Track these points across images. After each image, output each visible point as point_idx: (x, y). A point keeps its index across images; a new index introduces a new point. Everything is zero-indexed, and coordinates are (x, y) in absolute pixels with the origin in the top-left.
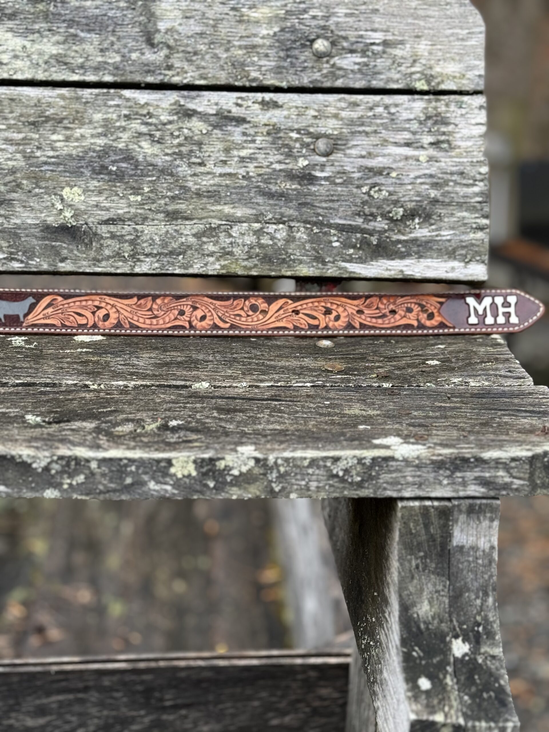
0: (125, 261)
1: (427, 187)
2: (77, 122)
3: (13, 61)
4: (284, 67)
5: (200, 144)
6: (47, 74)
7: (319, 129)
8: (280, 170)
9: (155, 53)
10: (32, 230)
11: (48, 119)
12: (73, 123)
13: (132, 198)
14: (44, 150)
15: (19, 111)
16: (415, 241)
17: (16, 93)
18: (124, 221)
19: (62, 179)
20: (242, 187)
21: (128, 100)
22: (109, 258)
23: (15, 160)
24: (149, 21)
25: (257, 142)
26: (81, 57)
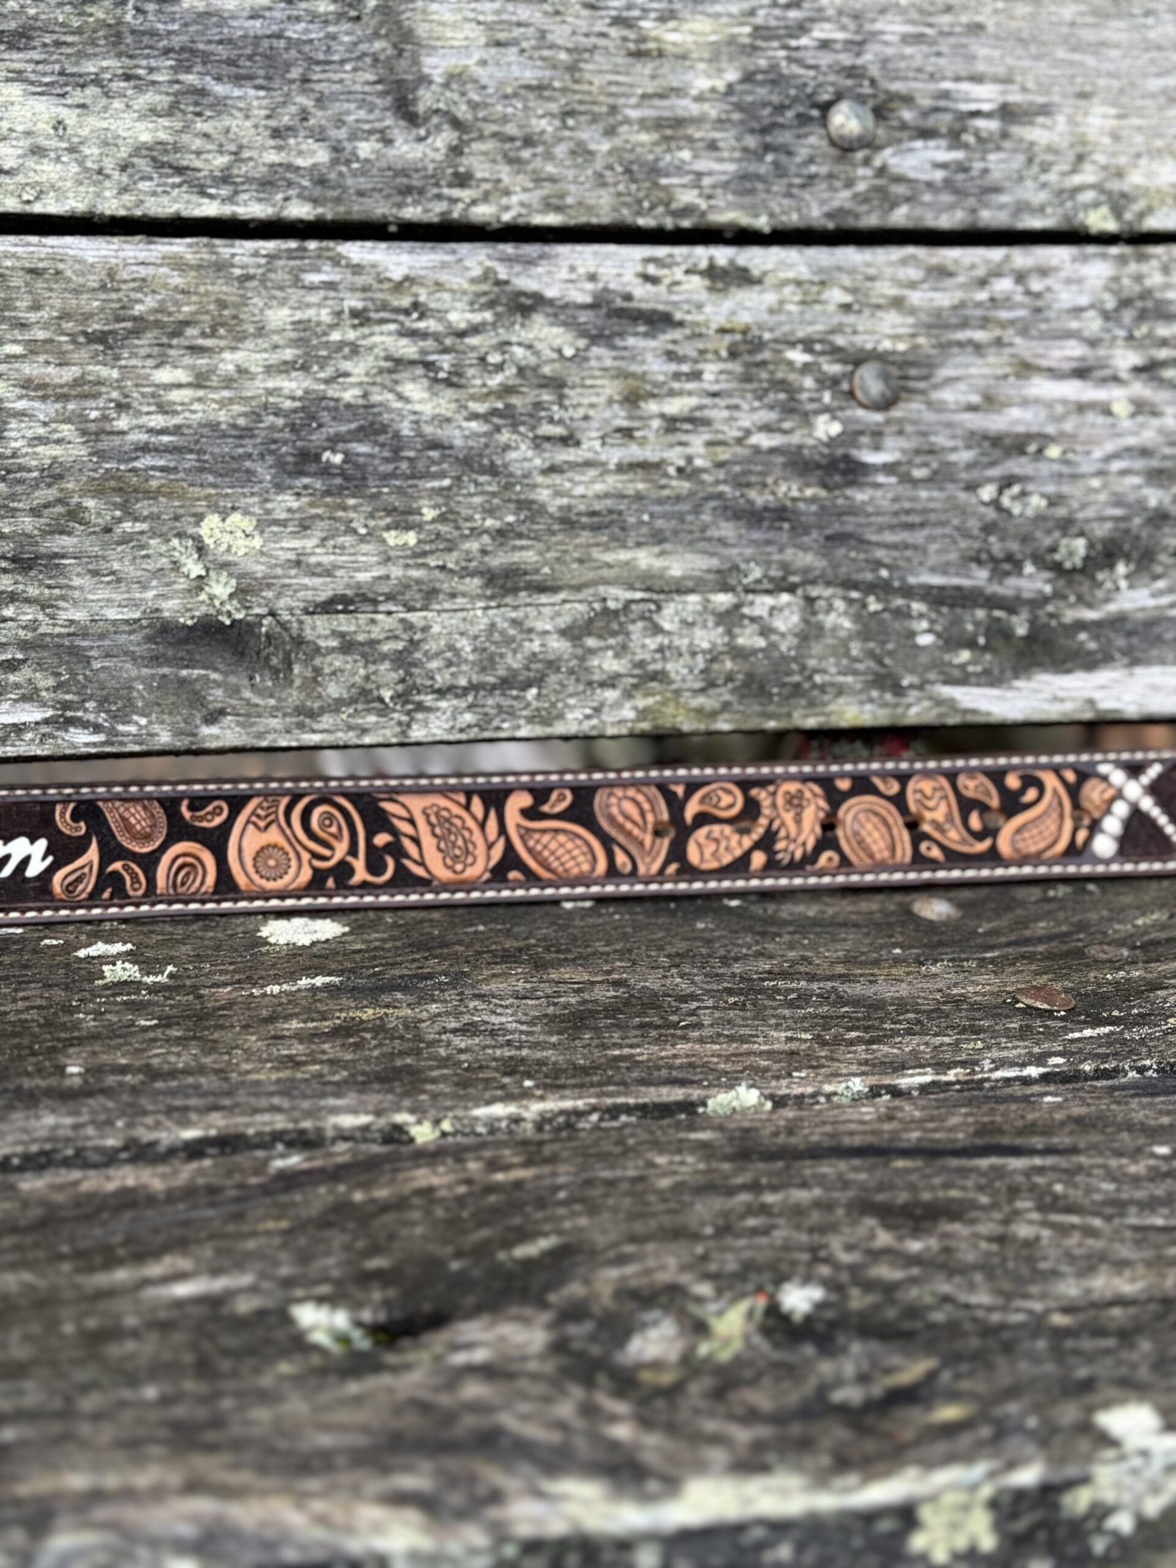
0: (384, 711)
1: (1136, 480)
2: (222, 331)
3: (30, 163)
4: (758, 177)
5: (557, 385)
6: (127, 198)
7: (858, 340)
8: (773, 451)
9: (421, 139)
10: (123, 639)
11: (140, 326)
12: (213, 334)
13: (392, 538)
14: (139, 414)
15: (57, 303)
16: (1119, 621)
17: (44, 252)
18: (375, 602)
19: (196, 491)
20: (678, 499)
21: (357, 269)
22: (338, 705)
23: (58, 442)
24: (400, 53)
25: (708, 376)
26: (221, 151)
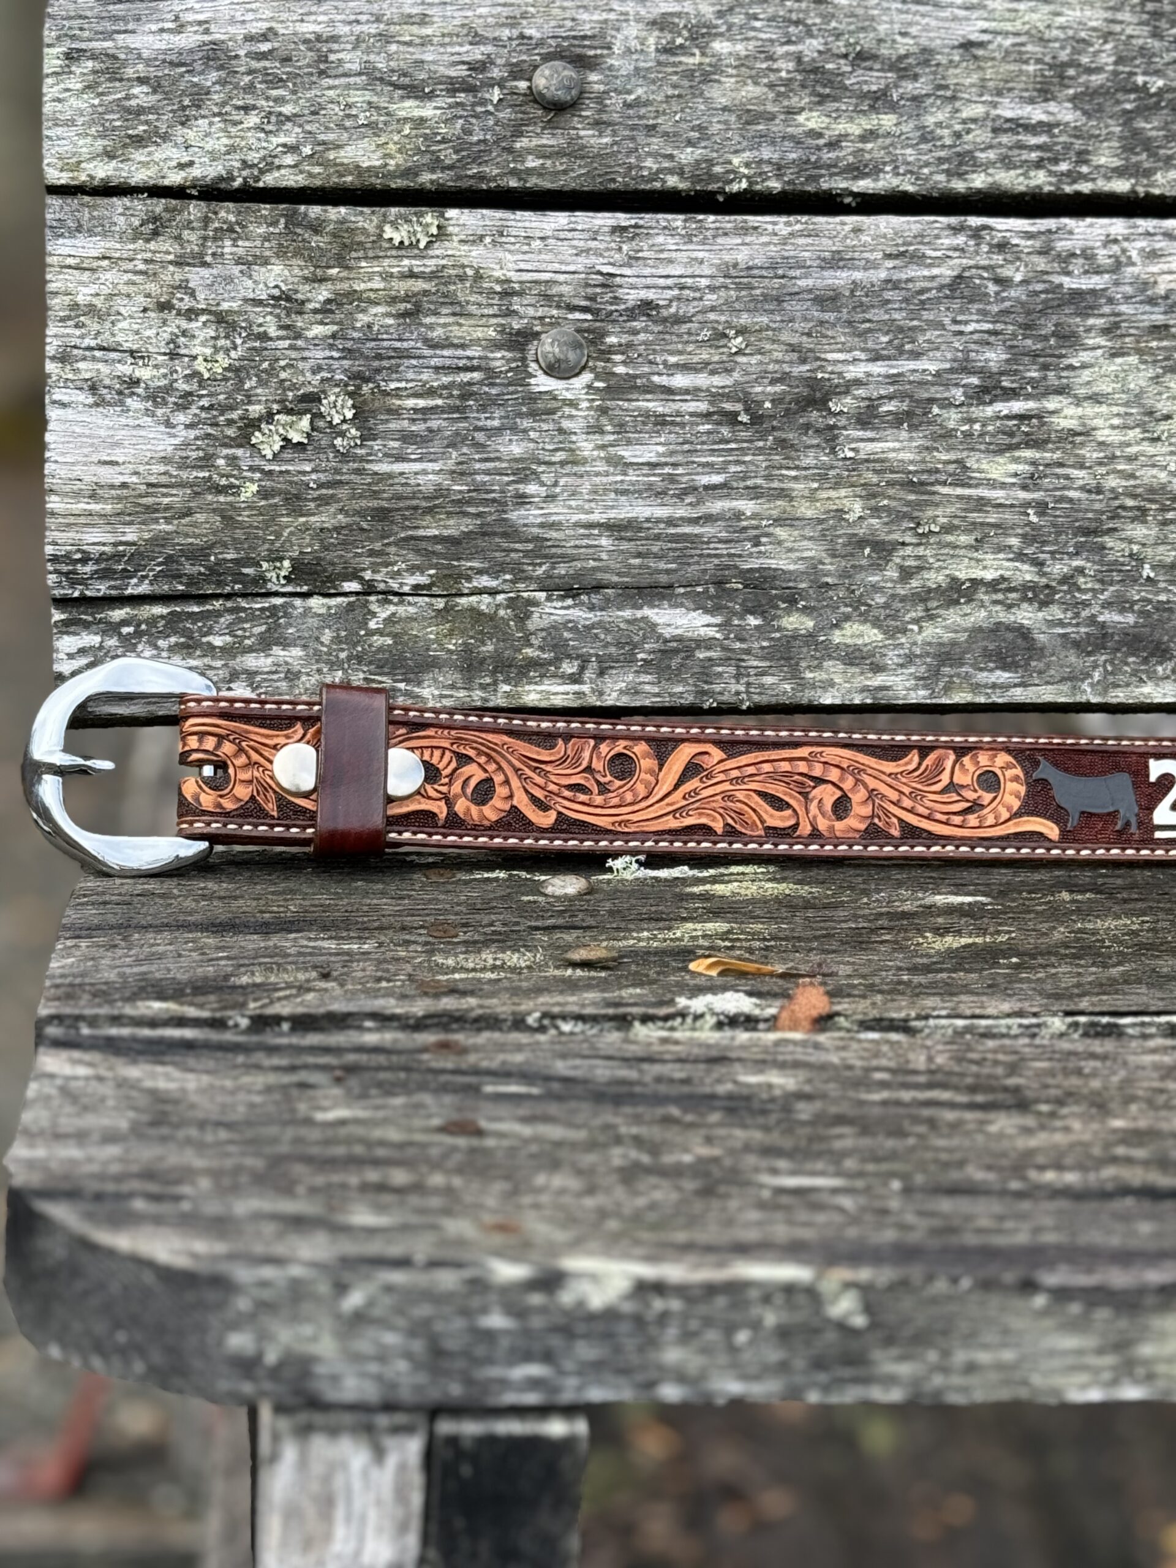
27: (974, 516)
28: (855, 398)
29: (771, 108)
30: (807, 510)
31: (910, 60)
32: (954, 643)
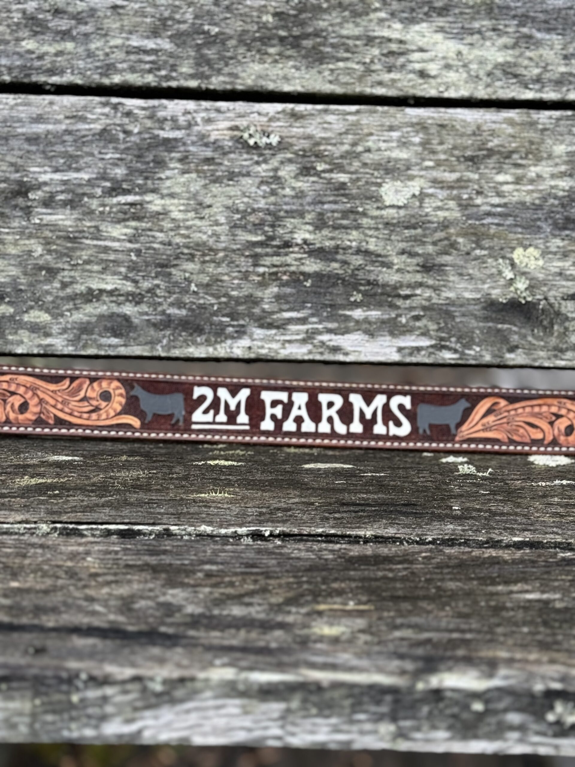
2: (530, 156)
3: (444, 72)
6: (490, 90)
10: (471, 308)
11: (491, 152)
12: (526, 158)
14: (487, 196)
15: (452, 141)
17: (447, 116)
19: (511, 236)
23: (447, 209)
26: (537, 66)
27: (103, 256)
28: (43, 191)
29: (8, 37)
30: (12, 250)
31: (84, 15)
32: (88, 323)
